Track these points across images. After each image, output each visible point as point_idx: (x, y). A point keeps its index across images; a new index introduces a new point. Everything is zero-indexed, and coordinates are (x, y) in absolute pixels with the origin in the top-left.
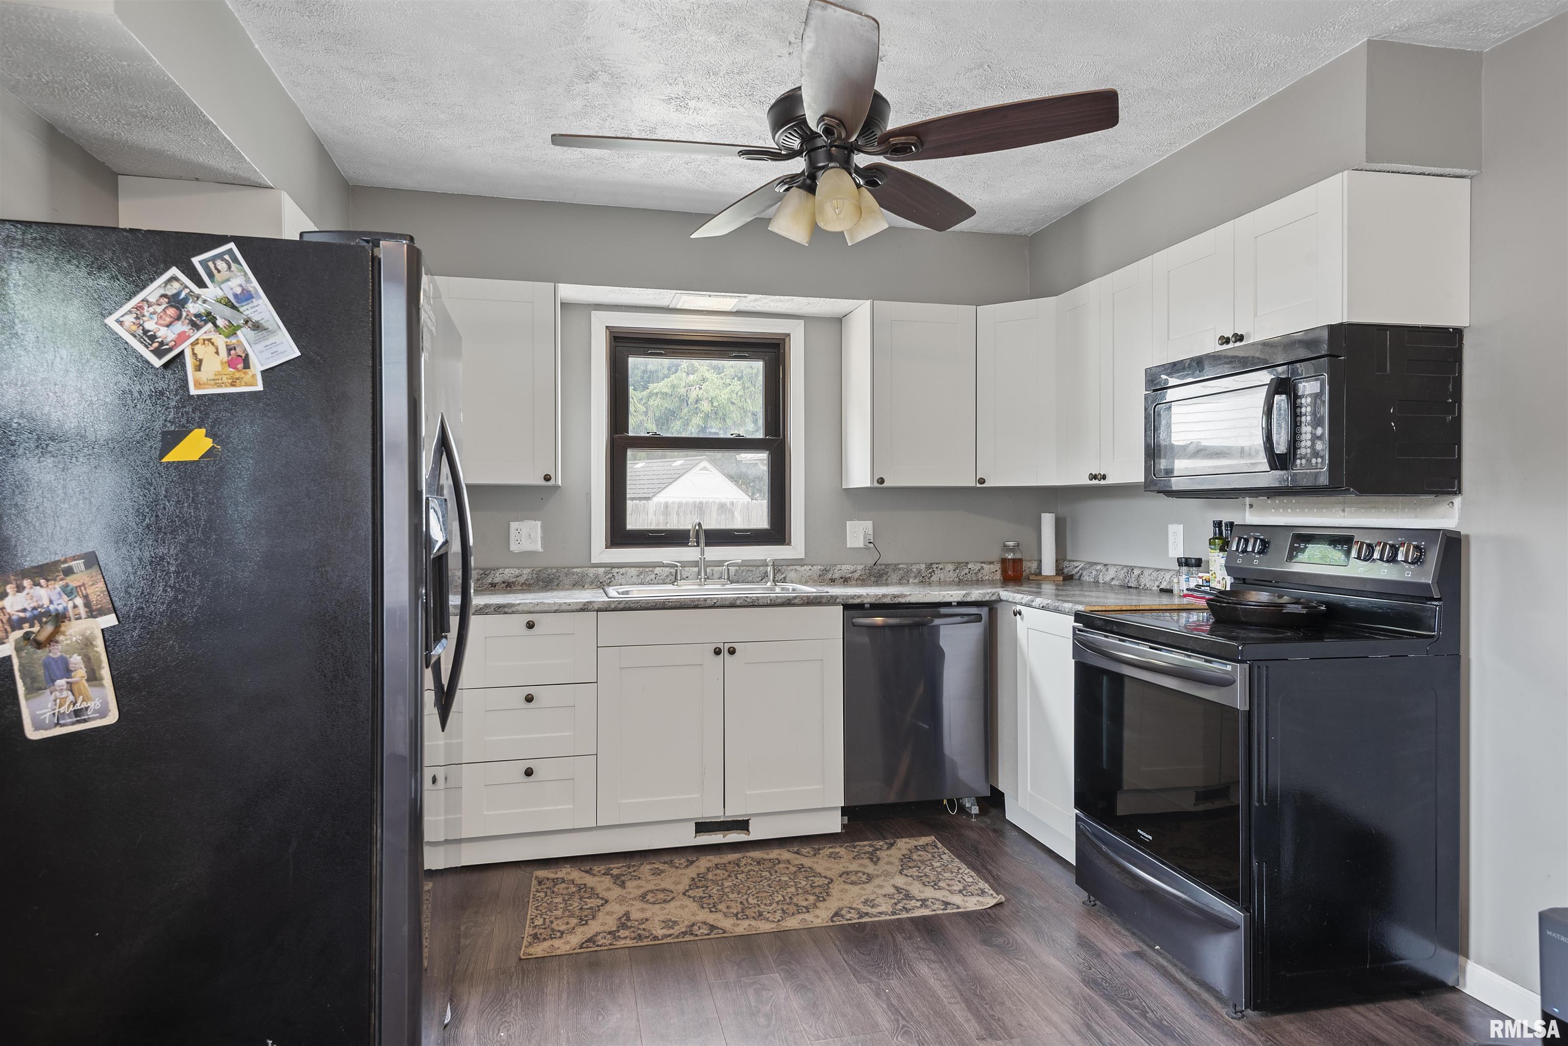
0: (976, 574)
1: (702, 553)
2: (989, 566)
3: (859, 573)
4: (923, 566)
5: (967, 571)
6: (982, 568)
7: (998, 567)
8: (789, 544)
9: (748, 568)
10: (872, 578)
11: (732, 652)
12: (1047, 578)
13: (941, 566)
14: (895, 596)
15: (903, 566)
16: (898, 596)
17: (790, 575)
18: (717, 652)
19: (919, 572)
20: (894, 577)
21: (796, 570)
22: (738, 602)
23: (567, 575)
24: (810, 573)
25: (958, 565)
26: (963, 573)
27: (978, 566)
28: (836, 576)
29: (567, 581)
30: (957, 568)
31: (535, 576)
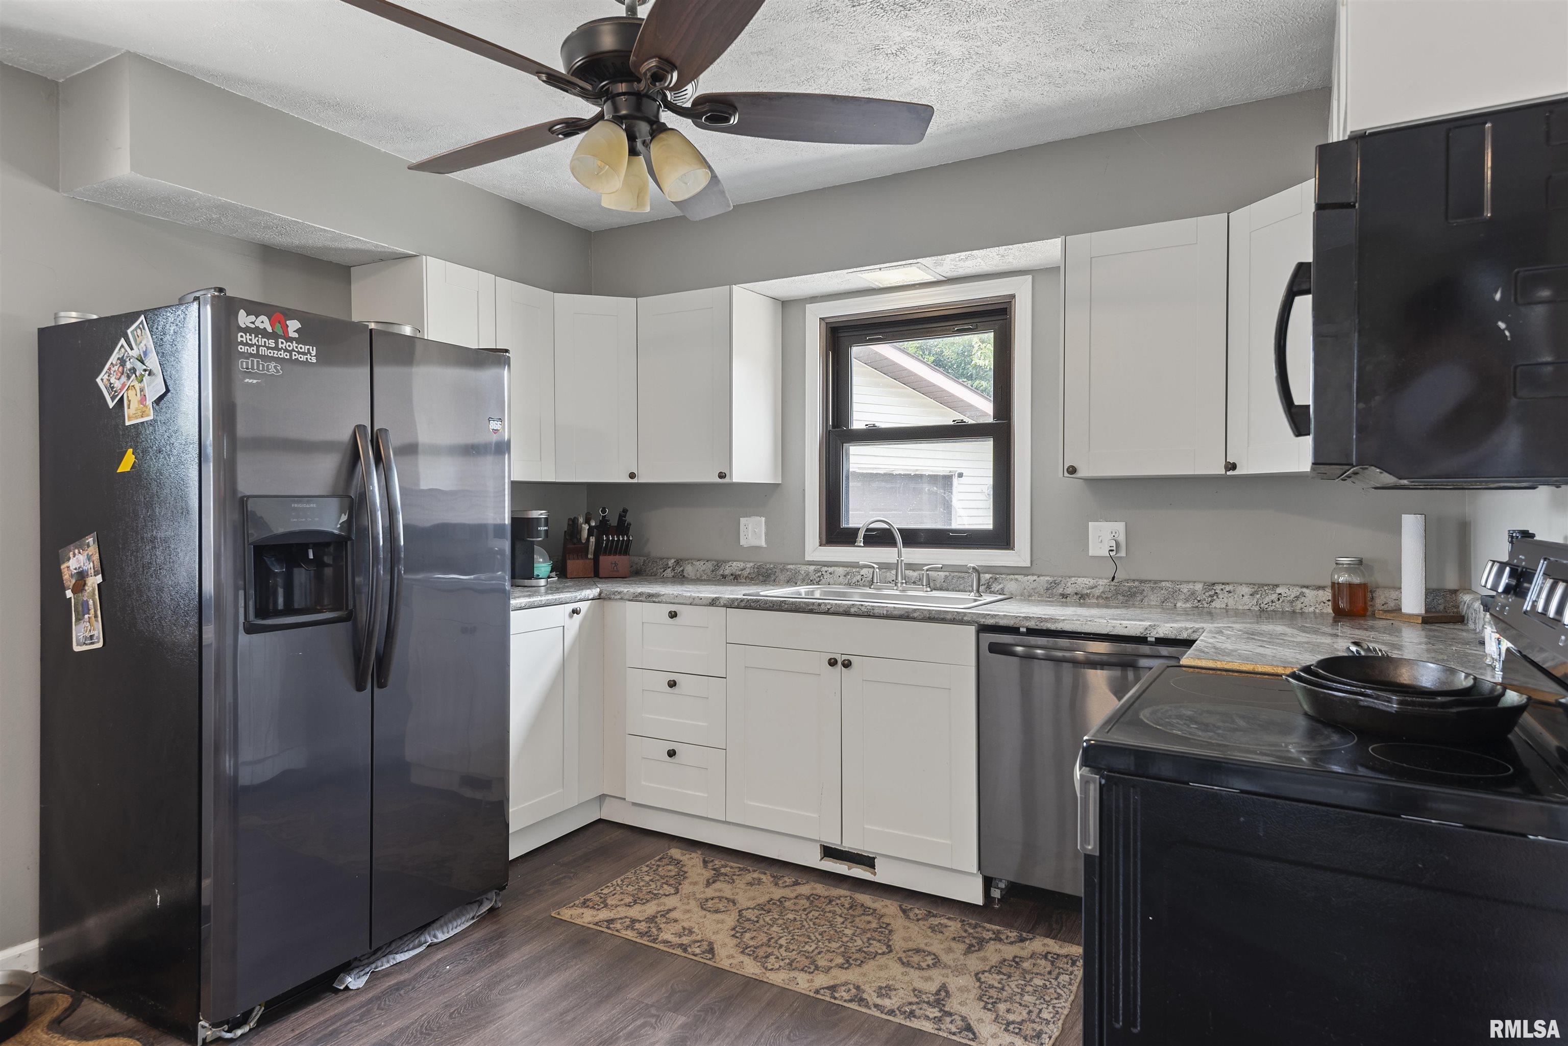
0: (1292, 602)
1: (900, 555)
2: (1315, 592)
3: (1101, 589)
4: (1199, 587)
5: (1274, 597)
6: (1303, 594)
7: (1327, 594)
8: (1013, 549)
9: (960, 574)
11: (847, 664)
12: (1409, 619)
13: (1228, 588)
14: (1041, 620)
15: (1168, 584)
16: (1046, 620)
18: (833, 663)
19: (1193, 593)
21: (1017, 580)
22: (852, 610)
23: (782, 570)
24: (1035, 585)
25: (1258, 588)
26: (1267, 600)
27: (1296, 591)
28: (1069, 591)
29: (782, 577)
30: (1256, 592)
31: (756, 570)
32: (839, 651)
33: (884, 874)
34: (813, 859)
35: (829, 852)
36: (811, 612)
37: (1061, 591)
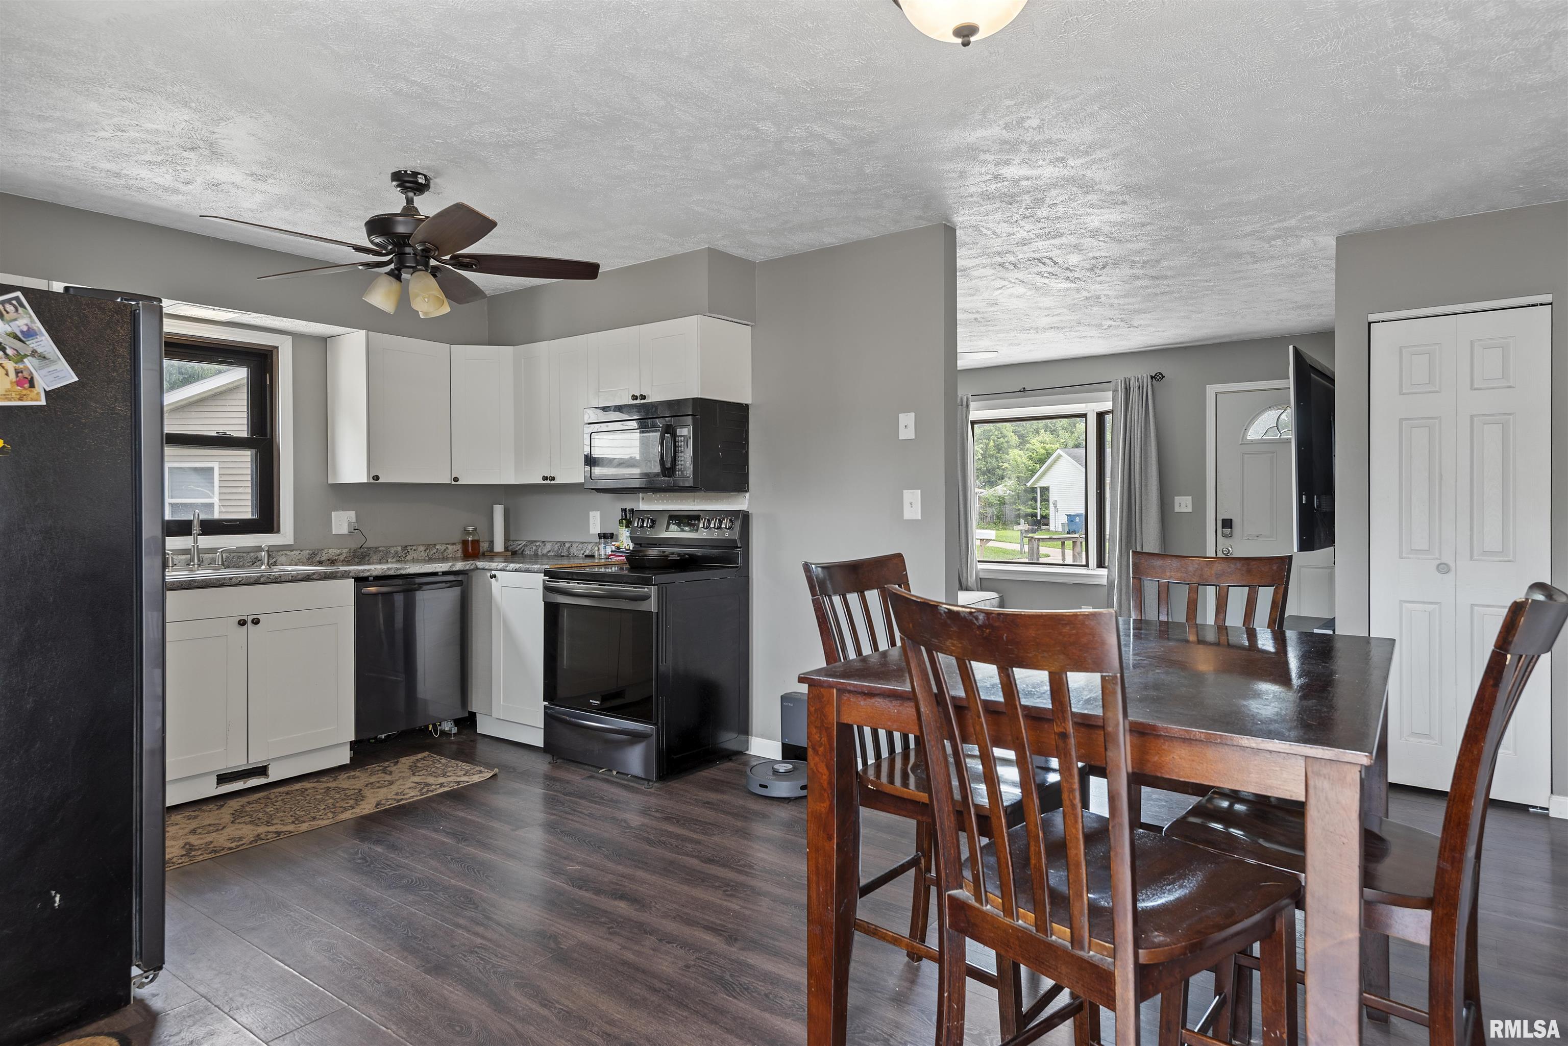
0: (442, 553)
1: (196, 541)
2: (452, 547)
3: (345, 555)
4: (399, 548)
5: (435, 551)
6: (447, 548)
7: (459, 547)
8: (278, 531)
9: (239, 554)
10: (356, 560)
11: (256, 622)
12: (498, 554)
13: (414, 548)
14: (398, 569)
15: (383, 549)
16: (400, 569)
17: (280, 559)
18: (242, 623)
19: (397, 553)
20: (375, 558)
21: (286, 554)
22: (262, 580)
24: (300, 557)
25: (428, 547)
26: (432, 552)
27: (444, 547)
28: (324, 558)
30: (427, 549)
32: (247, 612)
33: (274, 775)
34: (211, 789)
35: (223, 779)
36: (222, 585)
37: (318, 559)
